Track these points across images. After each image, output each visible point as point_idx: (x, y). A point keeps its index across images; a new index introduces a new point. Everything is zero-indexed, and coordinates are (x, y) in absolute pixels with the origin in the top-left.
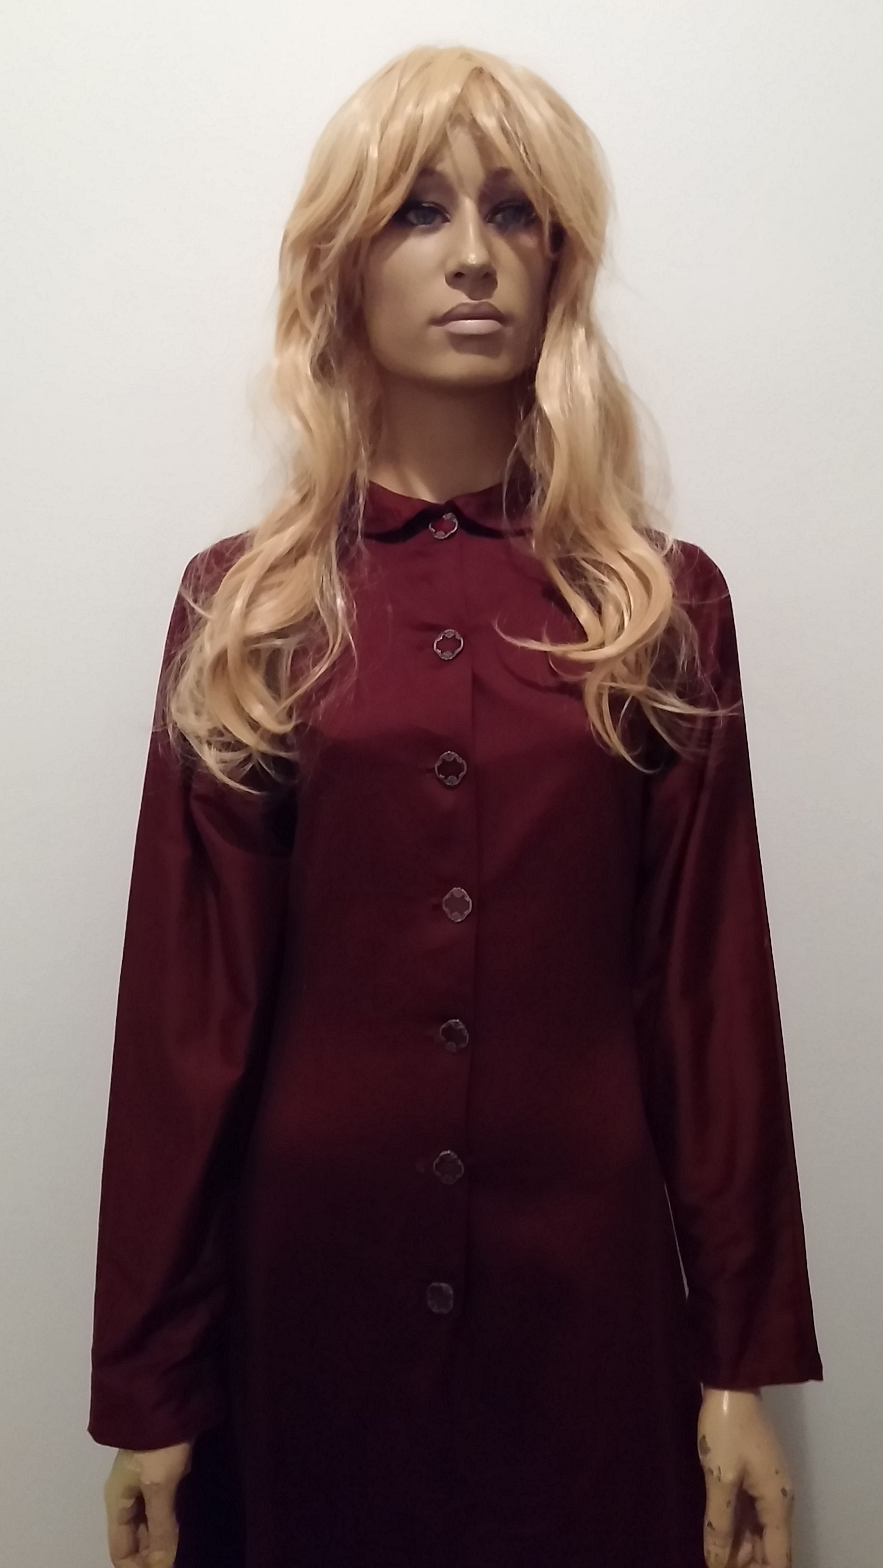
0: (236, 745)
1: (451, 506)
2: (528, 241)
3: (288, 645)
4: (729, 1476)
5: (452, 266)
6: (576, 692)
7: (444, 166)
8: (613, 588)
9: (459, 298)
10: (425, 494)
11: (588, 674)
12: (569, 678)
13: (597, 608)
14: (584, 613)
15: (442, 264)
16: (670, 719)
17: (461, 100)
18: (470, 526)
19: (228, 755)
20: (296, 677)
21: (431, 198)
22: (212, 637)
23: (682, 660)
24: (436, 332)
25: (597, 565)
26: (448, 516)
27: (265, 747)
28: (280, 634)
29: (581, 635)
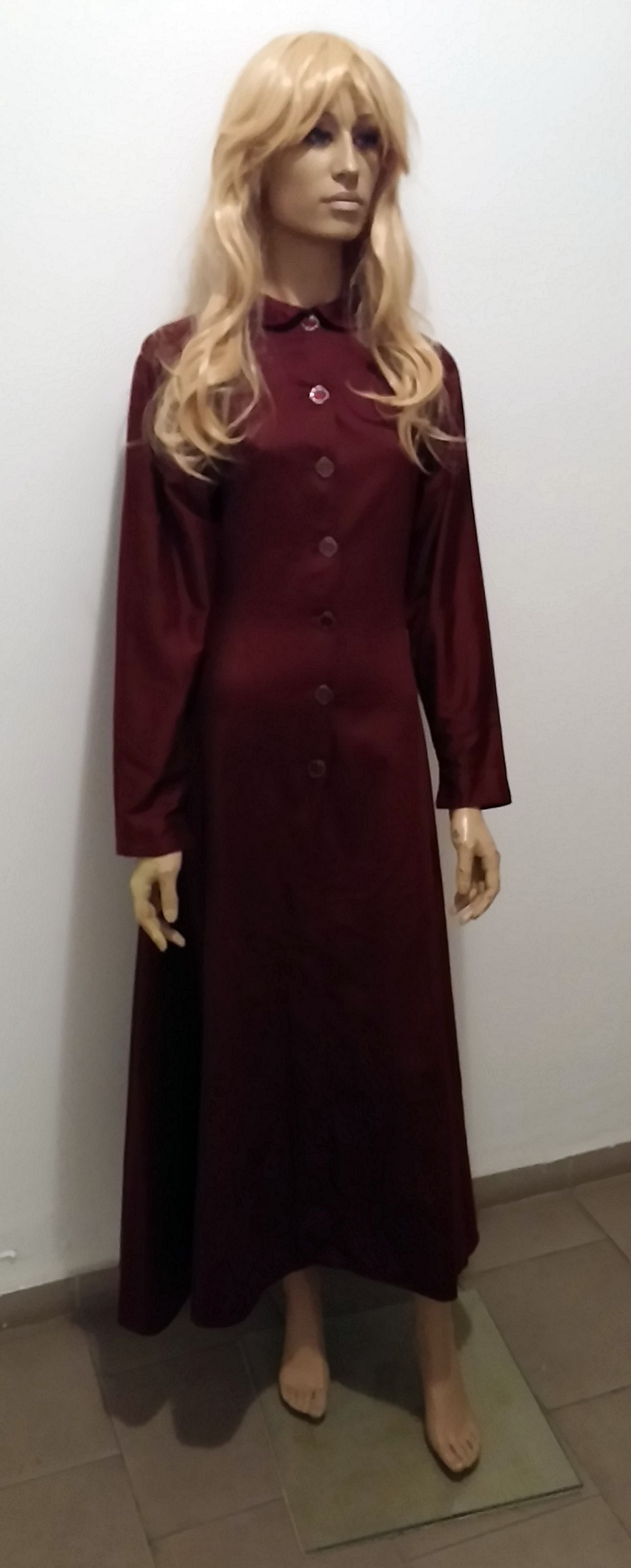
0: (195, 452)
1: (315, 311)
2: (373, 156)
3: (227, 391)
4: (470, 846)
5: (338, 170)
6: (393, 426)
7: (336, 111)
8: (408, 365)
9: (340, 189)
10: (294, 301)
11: (398, 415)
12: (387, 417)
13: (400, 377)
14: (393, 381)
15: (330, 168)
16: (436, 442)
17: (347, 75)
18: (325, 324)
19: (191, 459)
20: (234, 413)
21: (327, 128)
22: (180, 385)
23: (440, 410)
24: (324, 207)
25: (402, 351)
26: (312, 318)
27: (215, 454)
28: (223, 384)
29: (391, 392)
